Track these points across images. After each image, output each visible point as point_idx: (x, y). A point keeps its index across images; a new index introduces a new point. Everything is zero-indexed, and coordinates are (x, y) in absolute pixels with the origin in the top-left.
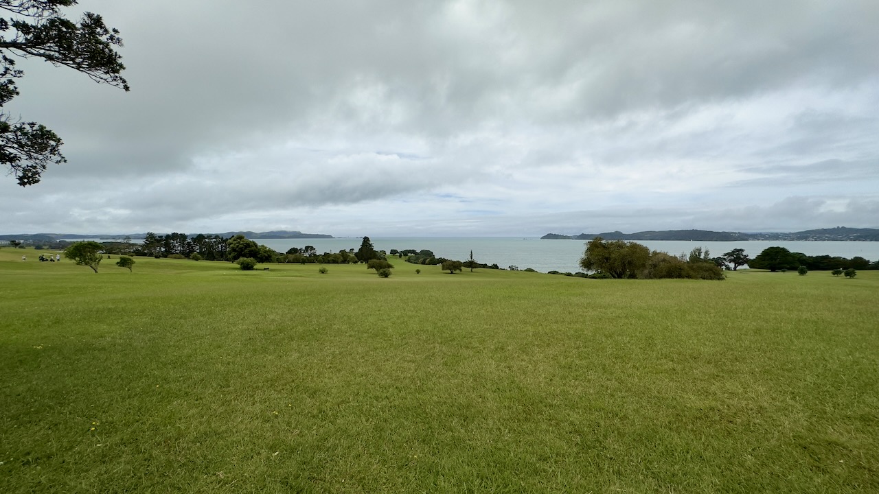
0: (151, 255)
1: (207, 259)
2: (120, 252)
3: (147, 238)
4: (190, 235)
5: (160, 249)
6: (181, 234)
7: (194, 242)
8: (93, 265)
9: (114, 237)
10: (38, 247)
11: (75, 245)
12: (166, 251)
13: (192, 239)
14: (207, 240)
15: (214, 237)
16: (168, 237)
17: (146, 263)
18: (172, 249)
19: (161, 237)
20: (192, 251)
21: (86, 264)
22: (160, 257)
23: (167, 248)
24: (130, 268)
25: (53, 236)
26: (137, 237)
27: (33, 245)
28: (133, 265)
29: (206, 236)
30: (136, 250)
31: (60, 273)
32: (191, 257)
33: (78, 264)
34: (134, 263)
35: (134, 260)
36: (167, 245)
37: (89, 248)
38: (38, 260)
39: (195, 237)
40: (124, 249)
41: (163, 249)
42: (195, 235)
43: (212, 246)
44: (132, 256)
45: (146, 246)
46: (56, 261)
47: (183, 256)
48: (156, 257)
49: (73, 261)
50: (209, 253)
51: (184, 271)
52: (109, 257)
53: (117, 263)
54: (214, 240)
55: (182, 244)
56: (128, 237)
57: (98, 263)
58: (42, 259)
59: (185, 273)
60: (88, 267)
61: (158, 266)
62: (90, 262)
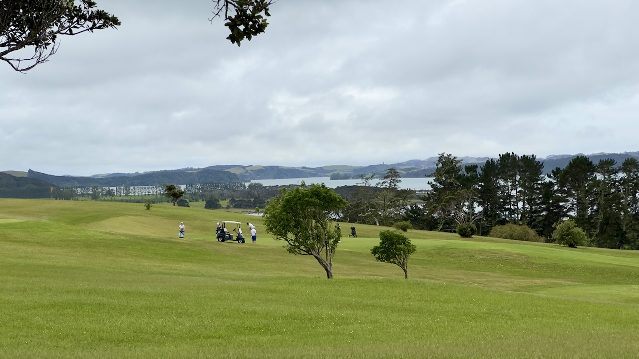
0: (448, 226)
1: (601, 243)
2: (377, 215)
3: (438, 173)
4: (550, 161)
5: (471, 207)
6: (525, 158)
7: (562, 185)
8: (322, 255)
9: (360, 173)
10: (212, 204)
11: (286, 196)
12: (485, 212)
13: (556, 173)
14: (599, 177)
15: (619, 164)
16: (490, 166)
17: (440, 252)
18: (501, 208)
19: (472, 168)
20: (556, 214)
21: (308, 252)
22: (473, 232)
23: (488, 205)
24: (403, 266)
25: (238, 172)
26: (414, 171)
27: (202, 196)
28: (412, 256)
29: (596, 162)
30: (412, 211)
31: (257, 275)
32: (555, 235)
33: (291, 250)
34: (410, 249)
35: (413, 242)
36: (488, 195)
37: (314, 205)
38: (214, 238)
39: (563, 167)
40: (385, 208)
41: (478, 209)
42: (563, 158)
43: (617, 197)
44: (405, 230)
45: (435, 197)
46: (248, 240)
47: (532, 232)
48: (464, 234)
49: (283, 242)
50: (606, 222)
51: (539, 281)
52: (354, 234)
53: (375, 251)
54: (621, 175)
55: (529, 192)
56: (392, 173)
57: (333, 248)
58: (222, 236)
59: (543, 287)
60: (311, 260)
61: (471, 263)
62: (317, 245)
